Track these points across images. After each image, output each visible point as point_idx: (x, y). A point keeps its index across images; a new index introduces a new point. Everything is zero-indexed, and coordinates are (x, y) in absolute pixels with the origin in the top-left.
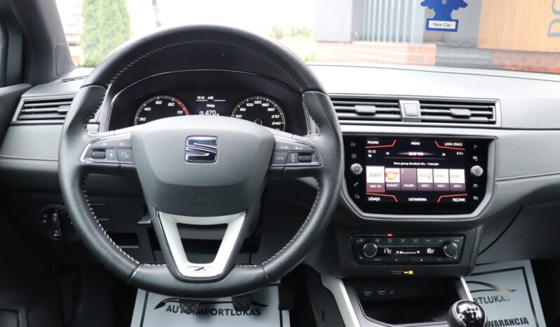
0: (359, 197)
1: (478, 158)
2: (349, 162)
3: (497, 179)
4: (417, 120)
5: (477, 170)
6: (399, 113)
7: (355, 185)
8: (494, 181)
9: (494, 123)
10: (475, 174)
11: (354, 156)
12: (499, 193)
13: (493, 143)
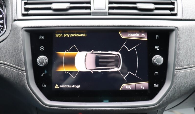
0: (45, 86)
1: (160, 48)
2: (35, 54)
3: (176, 68)
4: (104, 14)
5: (158, 59)
6: (89, 8)
7: (42, 75)
8: (174, 70)
9: (175, 15)
10: (156, 63)
11: (42, 48)
12: (177, 81)
13: (174, 33)
